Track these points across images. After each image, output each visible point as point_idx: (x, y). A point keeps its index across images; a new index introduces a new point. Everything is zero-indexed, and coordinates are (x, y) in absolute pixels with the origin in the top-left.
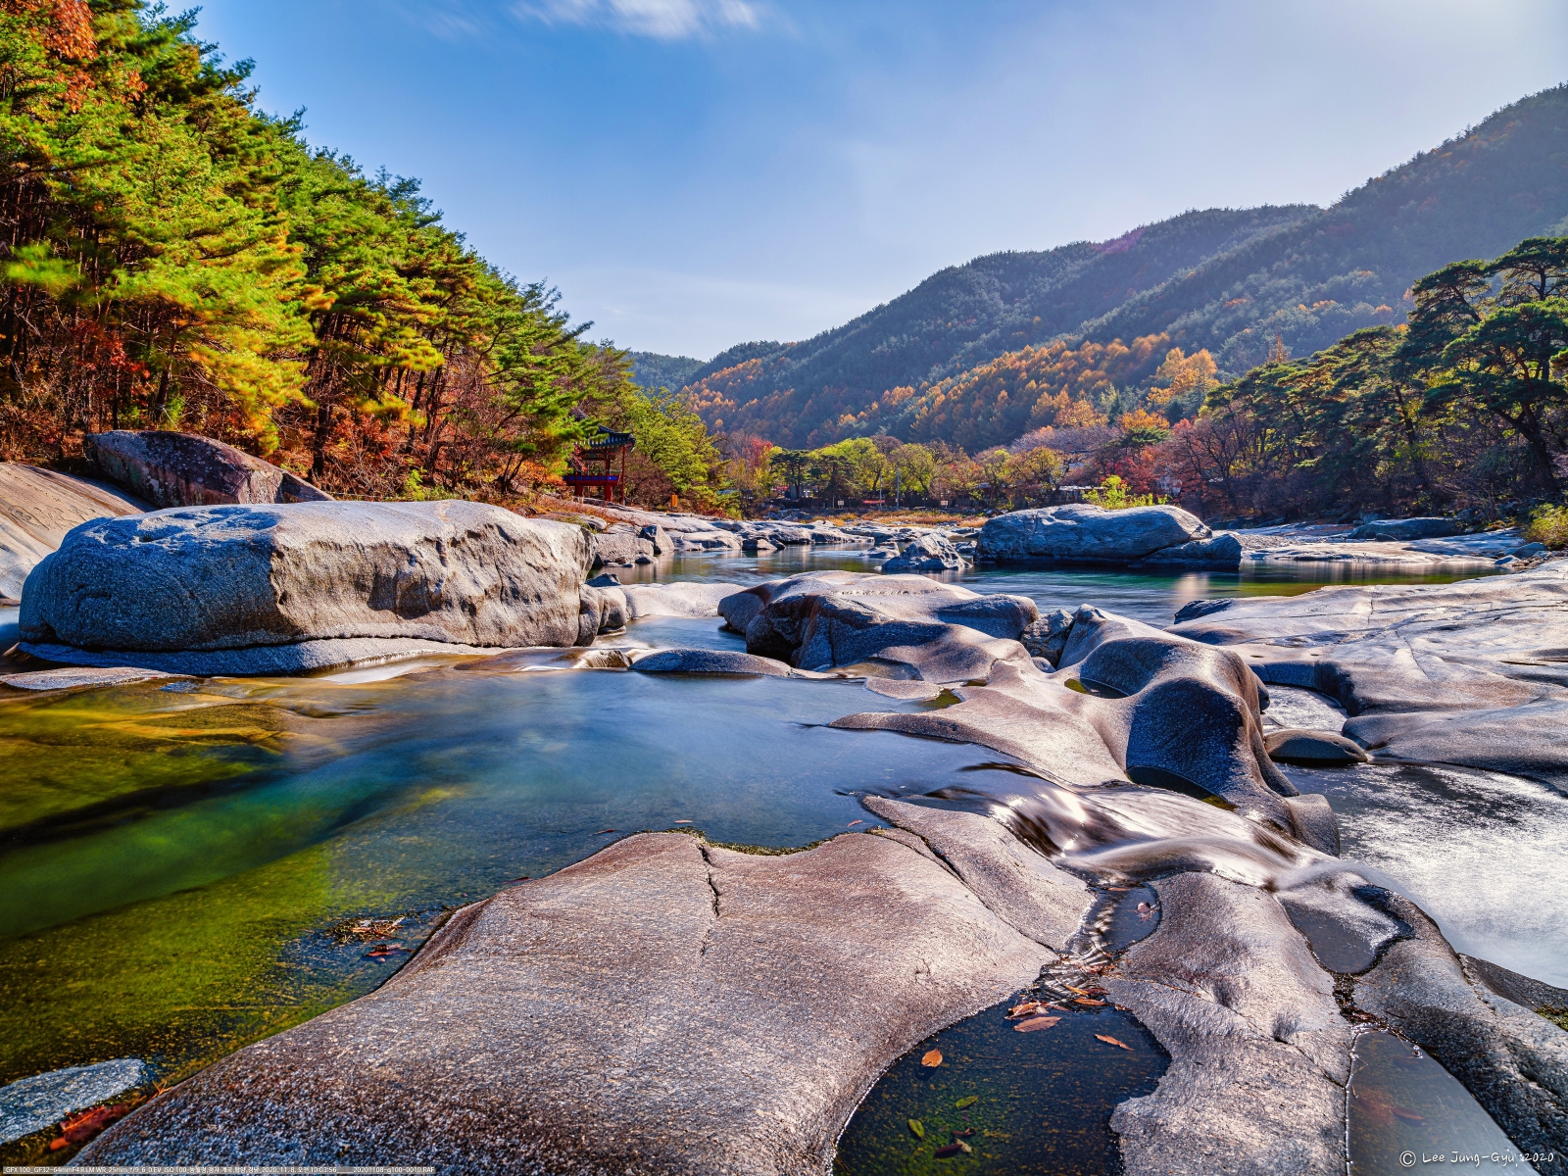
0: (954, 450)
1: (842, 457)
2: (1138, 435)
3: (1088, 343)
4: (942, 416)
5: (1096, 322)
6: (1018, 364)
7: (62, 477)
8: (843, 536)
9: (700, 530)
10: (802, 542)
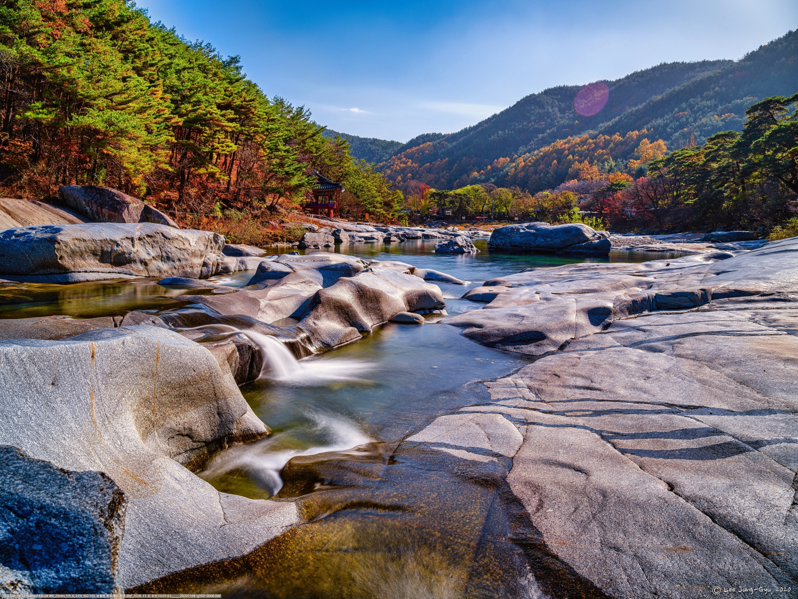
0: (523, 191)
1: (465, 195)
2: (616, 185)
3: (601, 135)
4: (523, 173)
5: (606, 124)
6: (563, 146)
7: (47, 205)
8: (439, 235)
9: (368, 231)
10: (417, 238)
